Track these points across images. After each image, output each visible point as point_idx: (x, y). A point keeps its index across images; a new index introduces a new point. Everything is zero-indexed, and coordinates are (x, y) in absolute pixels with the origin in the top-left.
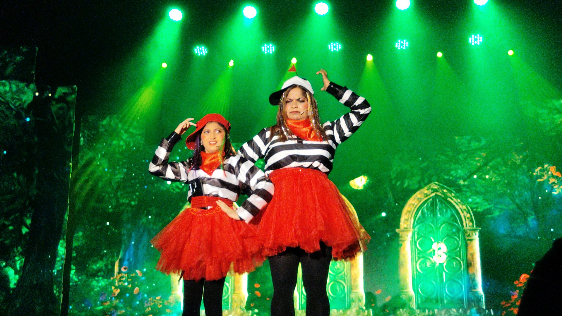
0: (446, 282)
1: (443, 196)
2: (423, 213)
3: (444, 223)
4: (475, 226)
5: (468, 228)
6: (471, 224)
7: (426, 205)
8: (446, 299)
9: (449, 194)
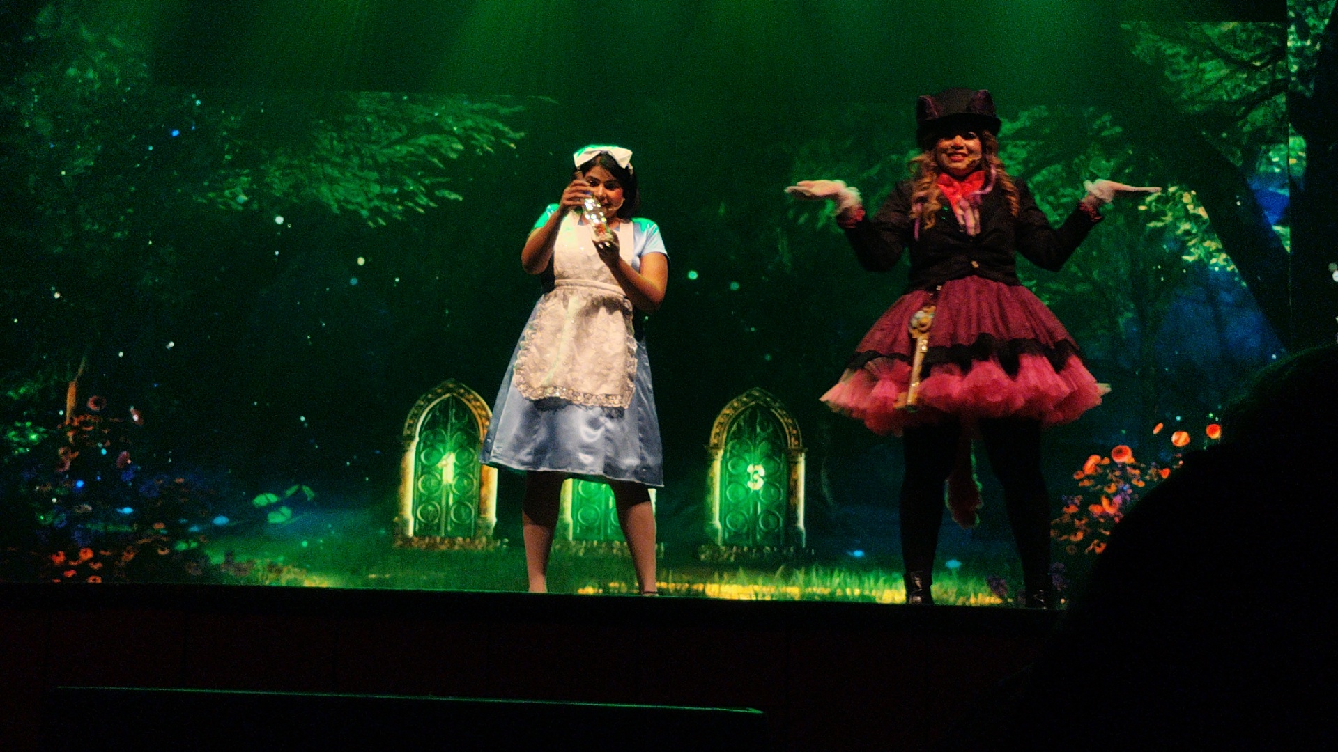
0: (761, 513)
1: (765, 405)
2: (739, 426)
3: (763, 440)
4: (801, 445)
5: (793, 447)
6: (797, 443)
7: (742, 417)
8: (760, 534)
9: (773, 404)
